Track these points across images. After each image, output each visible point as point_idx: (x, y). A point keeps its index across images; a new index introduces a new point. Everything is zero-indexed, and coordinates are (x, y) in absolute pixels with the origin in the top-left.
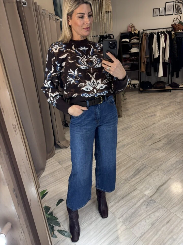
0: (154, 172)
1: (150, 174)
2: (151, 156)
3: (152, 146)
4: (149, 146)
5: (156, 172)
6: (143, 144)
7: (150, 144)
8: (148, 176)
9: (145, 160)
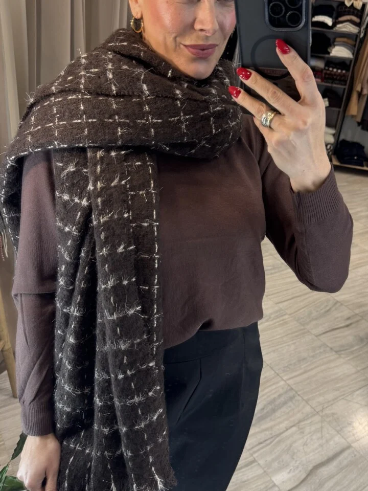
0: (311, 417)
1: (300, 422)
2: (316, 367)
3: (324, 339)
4: (317, 336)
5: (317, 418)
6: (302, 327)
7: (321, 329)
8: (294, 429)
9: (298, 379)
